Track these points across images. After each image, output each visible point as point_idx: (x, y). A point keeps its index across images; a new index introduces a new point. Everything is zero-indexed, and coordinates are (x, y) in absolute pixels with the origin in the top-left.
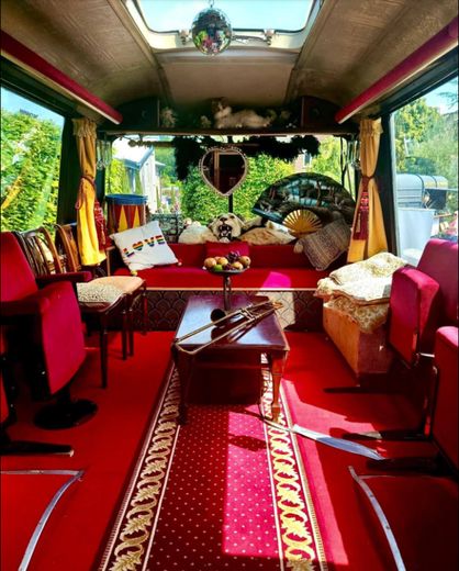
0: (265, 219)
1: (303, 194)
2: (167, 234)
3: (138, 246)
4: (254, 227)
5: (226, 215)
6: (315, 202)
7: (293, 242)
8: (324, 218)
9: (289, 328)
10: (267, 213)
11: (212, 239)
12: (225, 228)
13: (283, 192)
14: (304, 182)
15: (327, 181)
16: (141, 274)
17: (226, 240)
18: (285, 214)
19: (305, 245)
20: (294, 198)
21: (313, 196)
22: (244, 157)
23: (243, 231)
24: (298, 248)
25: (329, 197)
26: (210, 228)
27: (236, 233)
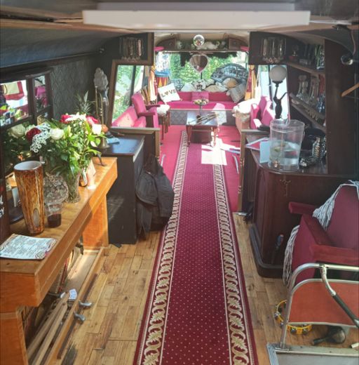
0: (215, 82)
1: (231, 72)
2: (176, 88)
3: (167, 93)
4: (211, 84)
5: (200, 81)
6: (235, 75)
7: (226, 91)
8: (239, 82)
9: (224, 124)
10: (217, 79)
11: (195, 90)
12: (200, 86)
13: (223, 70)
14: (231, 67)
15: (240, 67)
16: (168, 103)
17: (200, 91)
18: (224, 80)
19: (231, 92)
20: (227, 73)
21: (235, 73)
22: (207, 58)
23: (207, 87)
24: (228, 94)
25: (241, 73)
26: (194, 85)
27: (204, 87)
